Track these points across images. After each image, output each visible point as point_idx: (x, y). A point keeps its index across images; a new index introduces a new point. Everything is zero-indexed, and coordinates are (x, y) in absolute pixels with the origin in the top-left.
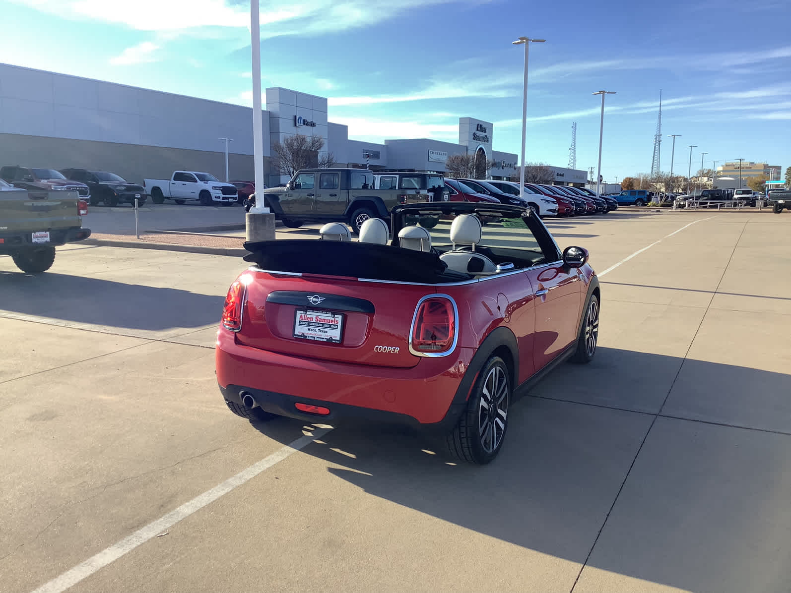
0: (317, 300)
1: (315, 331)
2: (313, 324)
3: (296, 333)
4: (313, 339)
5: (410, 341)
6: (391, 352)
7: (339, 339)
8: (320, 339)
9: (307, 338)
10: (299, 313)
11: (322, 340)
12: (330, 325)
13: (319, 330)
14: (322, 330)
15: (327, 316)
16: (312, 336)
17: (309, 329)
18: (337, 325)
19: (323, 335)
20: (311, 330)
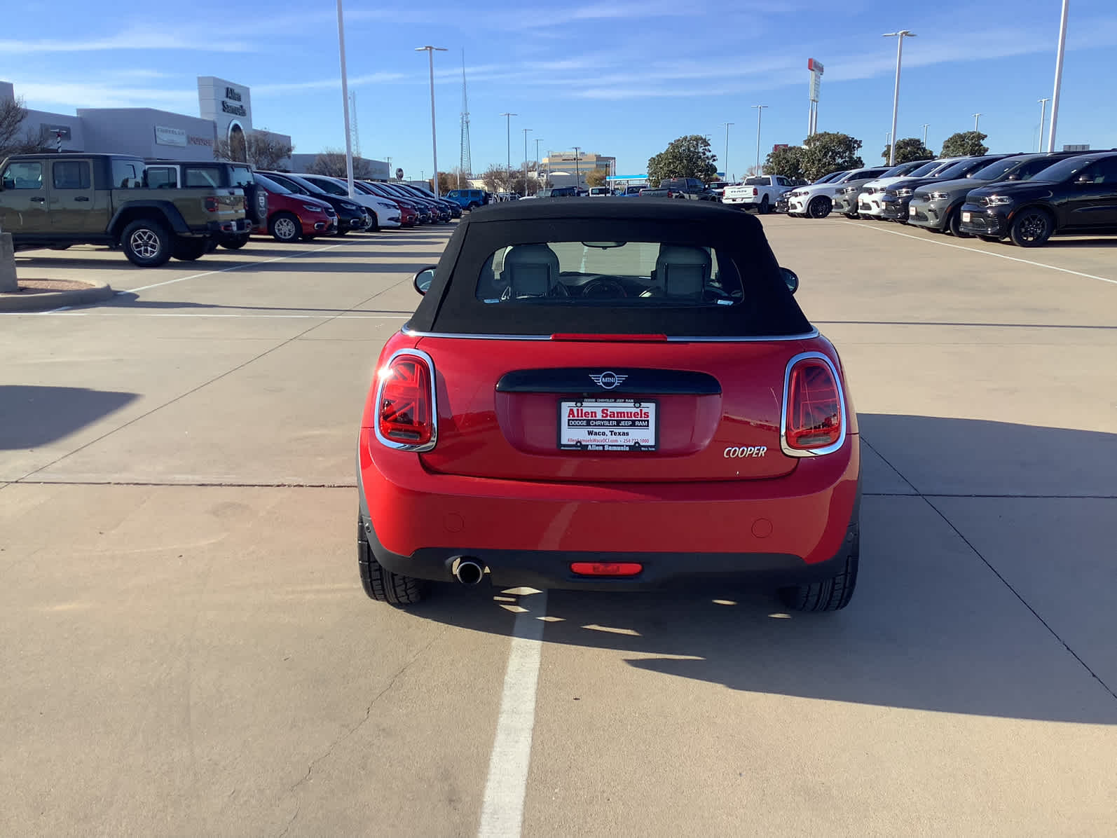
0: (612, 380)
1: (604, 434)
2: (597, 423)
3: (564, 441)
4: (601, 448)
5: (783, 431)
6: (754, 455)
7: (653, 444)
8: (615, 448)
9: (590, 448)
10: (566, 407)
11: (619, 449)
12: (634, 422)
13: (612, 432)
14: (617, 431)
15: (627, 407)
16: (598, 444)
17: (590, 433)
18: (648, 421)
19: (621, 440)
20: (596, 434)
